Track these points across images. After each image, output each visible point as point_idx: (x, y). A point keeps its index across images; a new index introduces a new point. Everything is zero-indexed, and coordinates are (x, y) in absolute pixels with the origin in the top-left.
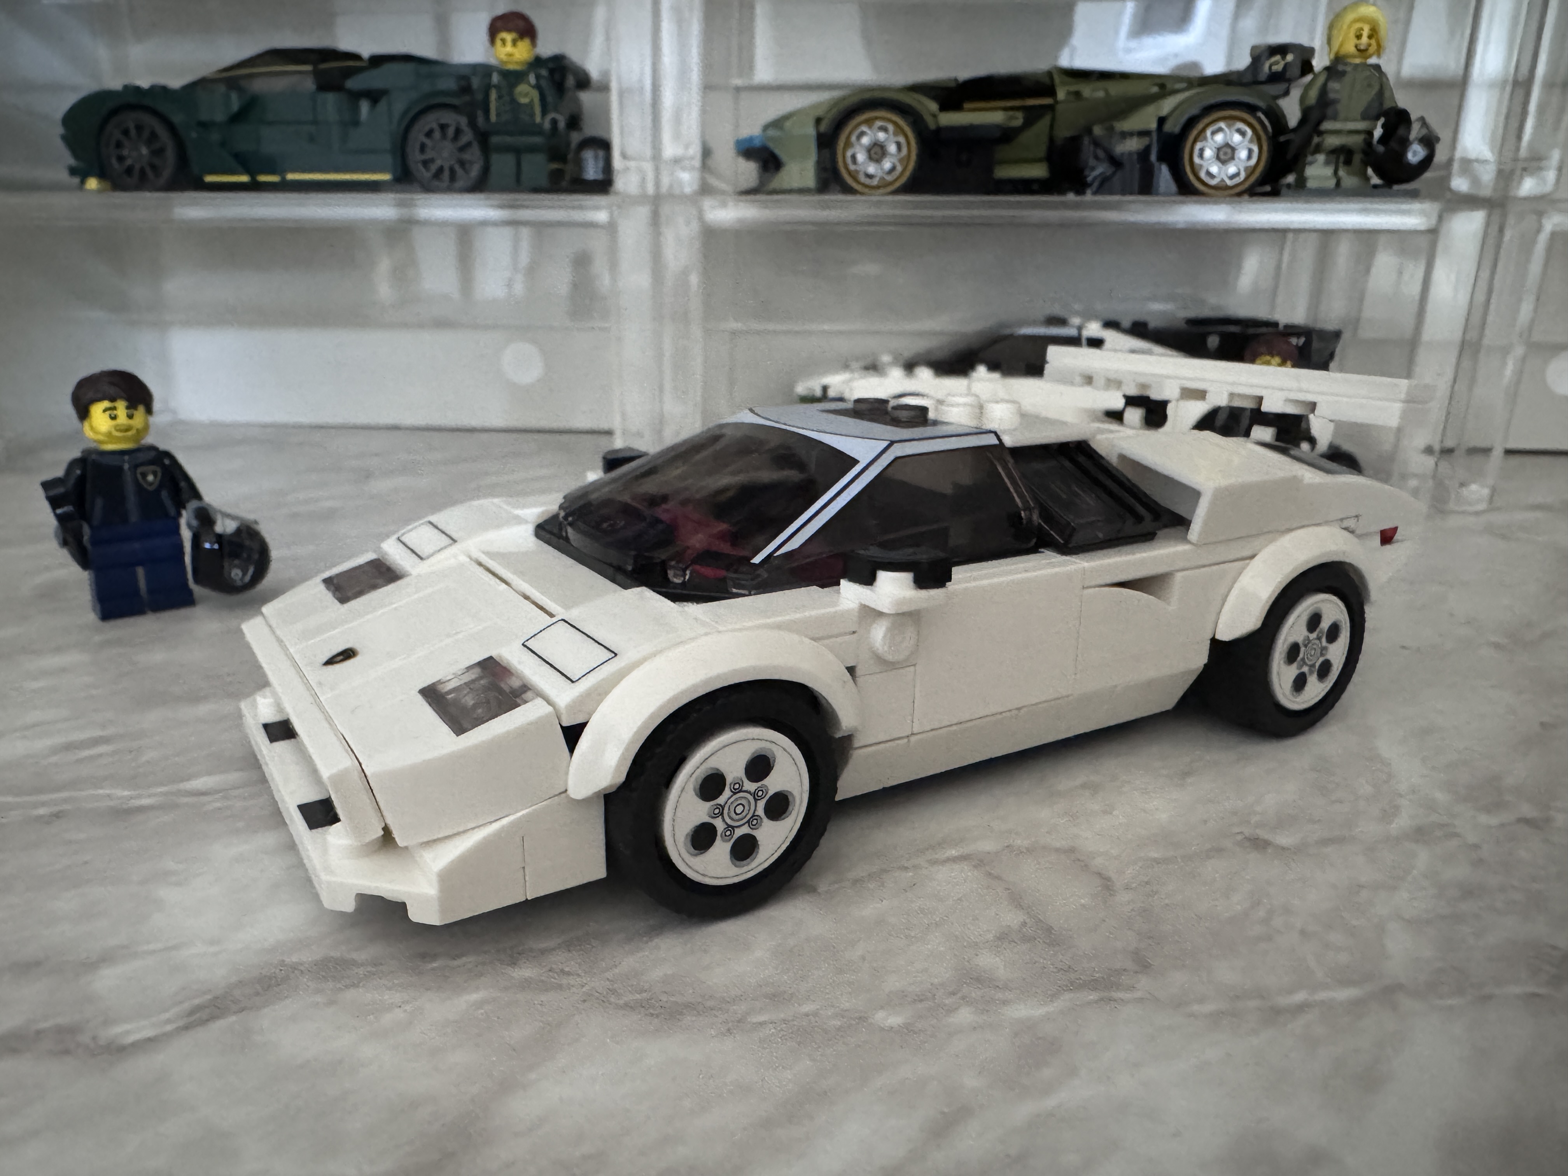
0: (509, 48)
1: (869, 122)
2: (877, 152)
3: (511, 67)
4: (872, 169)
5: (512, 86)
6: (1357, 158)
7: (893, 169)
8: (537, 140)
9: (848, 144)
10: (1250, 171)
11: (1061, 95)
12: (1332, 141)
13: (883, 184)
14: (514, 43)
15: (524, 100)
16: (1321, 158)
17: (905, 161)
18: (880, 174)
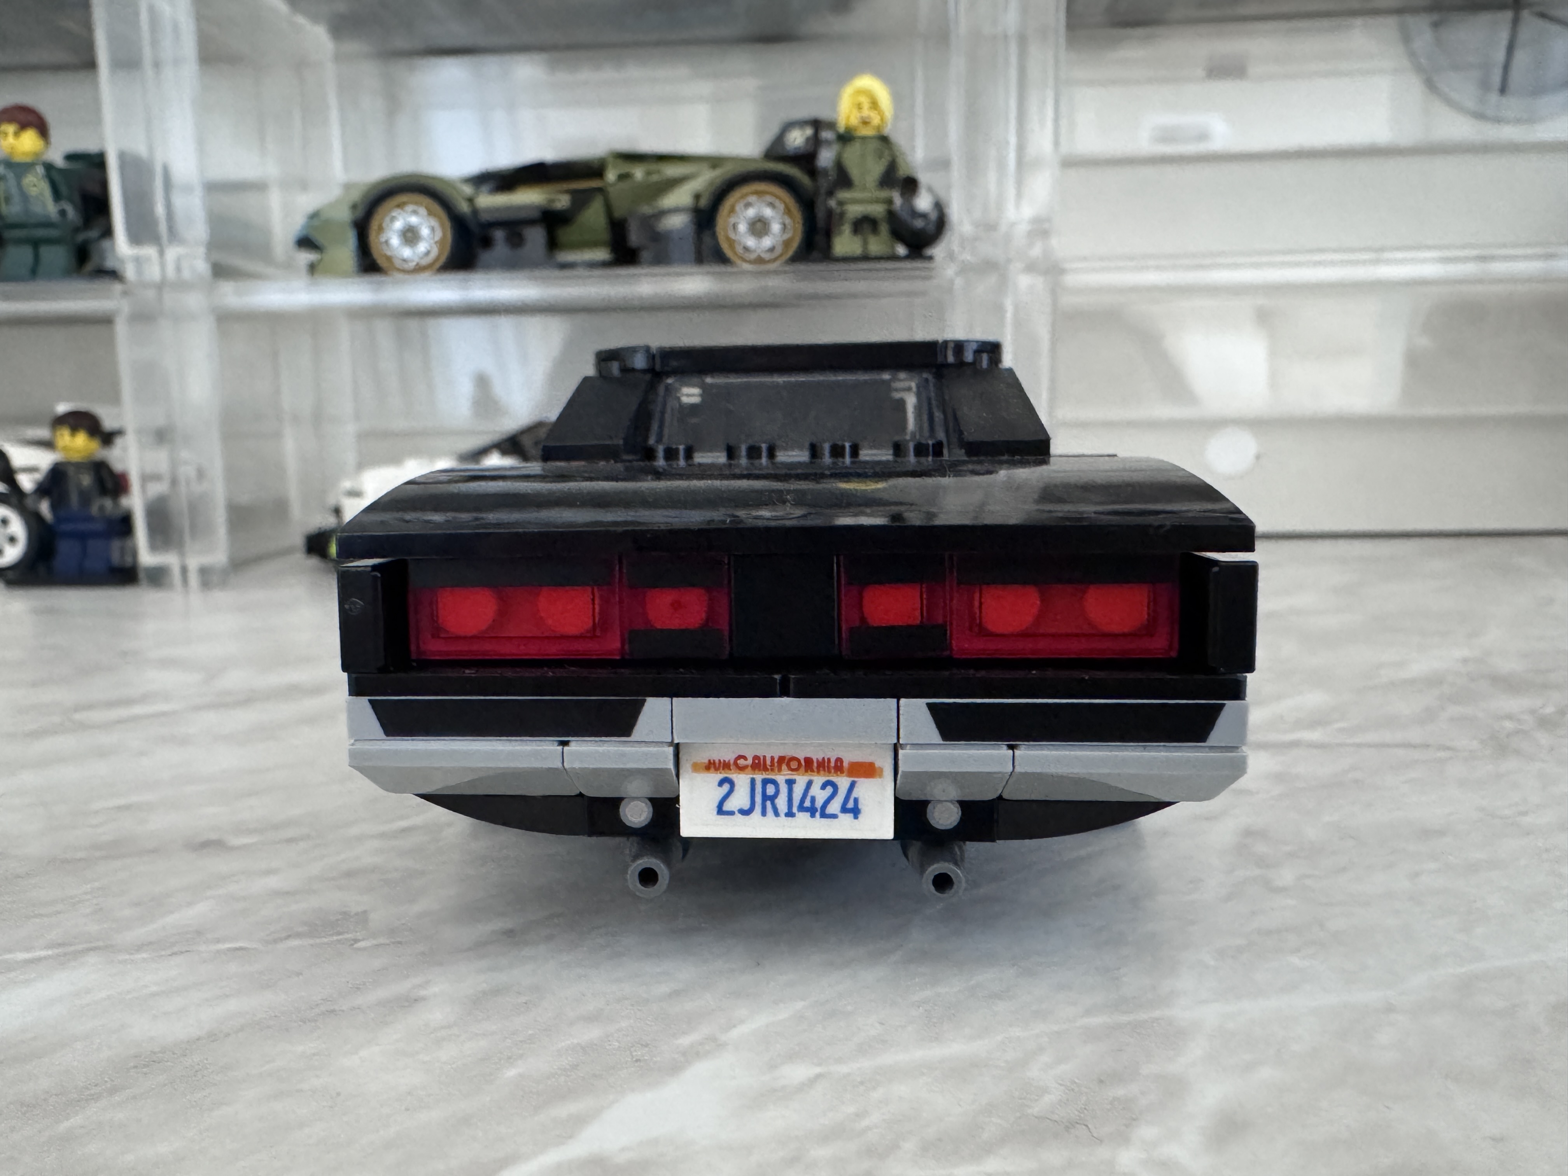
0: (11, 139)
1: (400, 206)
2: (410, 236)
3: (18, 159)
4: (407, 252)
5: (19, 178)
6: (884, 228)
7: (428, 253)
8: (53, 233)
9: (381, 229)
10: (787, 244)
11: (611, 176)
12: (855, 210)
13: (419, 269)
14: (17, 134)
15: (33, 191)
16: (847, 229)
17: (441, 243)
18: (416, 260)
